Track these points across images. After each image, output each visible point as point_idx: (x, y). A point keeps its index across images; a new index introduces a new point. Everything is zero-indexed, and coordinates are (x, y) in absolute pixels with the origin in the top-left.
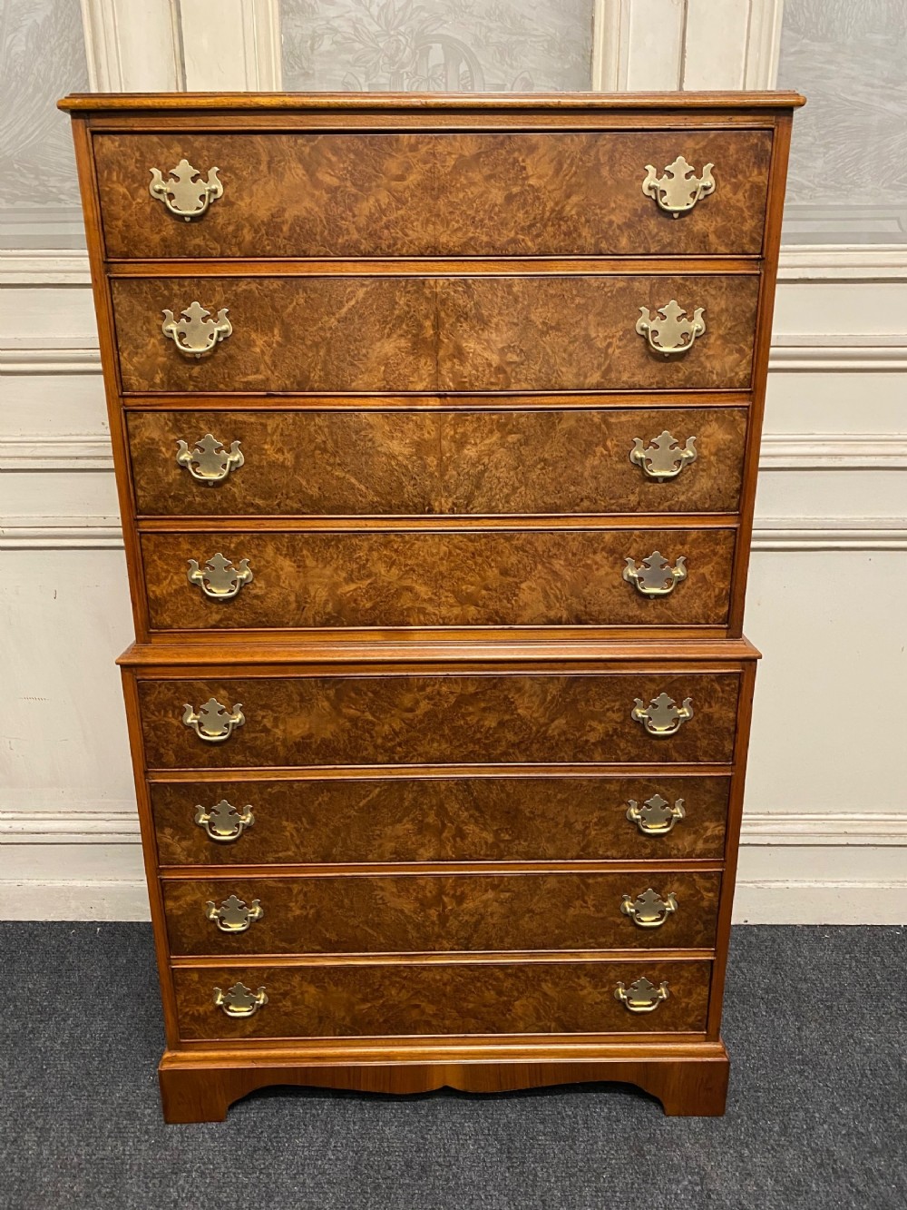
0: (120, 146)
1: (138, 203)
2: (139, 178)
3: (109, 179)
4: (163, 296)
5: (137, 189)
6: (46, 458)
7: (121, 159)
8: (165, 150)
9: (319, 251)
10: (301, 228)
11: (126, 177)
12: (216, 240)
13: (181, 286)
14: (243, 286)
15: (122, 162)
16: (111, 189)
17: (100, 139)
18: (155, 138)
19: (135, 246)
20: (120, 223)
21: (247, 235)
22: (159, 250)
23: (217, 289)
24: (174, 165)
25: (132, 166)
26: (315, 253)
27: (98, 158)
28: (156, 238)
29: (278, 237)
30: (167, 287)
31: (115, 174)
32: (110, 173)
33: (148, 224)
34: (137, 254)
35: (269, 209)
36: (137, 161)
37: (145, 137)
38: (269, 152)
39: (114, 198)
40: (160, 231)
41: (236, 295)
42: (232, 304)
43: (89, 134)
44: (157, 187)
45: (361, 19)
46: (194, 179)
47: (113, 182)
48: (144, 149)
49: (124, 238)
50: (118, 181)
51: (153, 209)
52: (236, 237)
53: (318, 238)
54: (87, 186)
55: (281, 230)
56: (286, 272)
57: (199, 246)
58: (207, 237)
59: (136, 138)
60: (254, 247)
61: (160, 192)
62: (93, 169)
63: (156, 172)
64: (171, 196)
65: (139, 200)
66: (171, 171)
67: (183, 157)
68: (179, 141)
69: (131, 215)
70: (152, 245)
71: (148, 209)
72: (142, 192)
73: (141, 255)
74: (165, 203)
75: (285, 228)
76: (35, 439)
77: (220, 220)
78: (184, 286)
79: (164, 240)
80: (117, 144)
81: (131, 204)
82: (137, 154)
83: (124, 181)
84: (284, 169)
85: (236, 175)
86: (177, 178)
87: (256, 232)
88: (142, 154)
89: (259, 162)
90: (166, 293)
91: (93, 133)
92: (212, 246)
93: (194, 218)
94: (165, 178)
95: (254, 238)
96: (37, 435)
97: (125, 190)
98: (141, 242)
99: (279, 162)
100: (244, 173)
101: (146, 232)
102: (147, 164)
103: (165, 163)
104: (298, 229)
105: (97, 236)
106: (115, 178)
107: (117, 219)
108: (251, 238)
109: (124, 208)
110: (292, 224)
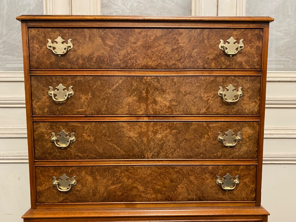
0: (37, 32)
1: (43, 51)
2: (44, 42)
3: (33, 42)
4: (49, 82)
5: (43, 46)
6: (20, 134)
7: (38, 36)
8: (53, 33)
9: (106, 67)
10: (100, 59)
11: (39, 42)
12: (70, 63)
13: (56, 78)
14: (78, 78)
15: (38, 37)
16: (33, 46)
17: (31, 29)
18: (50, 30)
19: (41, 65)
20: (36, 57)
22: (49, 66)
23: (69, 79)
24: (56, 38)
25: (41, 38)
26: (104, 68)
27: (29, 36)
28: (48, 62)
29: (92, 62)
30: (51, 79)
32: (33, 41)
33: (46, 57)
34: (41, 67)
35: (89, 53)
36: (43, 37)
37: (46, 29)
38: (89, 34)
39: (34, 49)
40: (50, 60)
41: (75, 81)
42: (74, 85)
43: (27, 28)
44: (49, 45)
45: (124, 9)
46: (63, 43)
47: (34, 43)
48: (46, 33)
49: (36, 62)
50: (36, 43)
51: (48, 53)
52: (77, 62)
53: (106, 62)
54: (25, 45)
55: (93, 60)
56: (94, 74)
57: (63, 65)
58: (66, 62)
59: (43, 29)
60: (83, 65)
61: (50, 47)
62: (28, 39)
63: (50, 40)
64: (54, 48)
65: (43, 50)
66: (55, 40)
67: (59, 36)
68: (58, 30)
69: (40, 55)
70: (47, 64)
71: (46, 53)
72: (44, 47)
73: (42, 68)
74: (52, 51)
75: (94, 59)
76: (17, 128)
77: (71, 56)
78: (57, 78)
79: (51, 63)
80: (36, 31)
81: (40, 51)
82: (43, 35)
83: (38, 43)
84: (95, 40)
85: (77, 41)
86: (57, 42)
87: (84, 60)
88: (45, 35)
89: (86, 37)
90: (51, 81)
91: (28, 28)
92: (68, 65)
93: (62, 55)
94: (53, 42)
95: (83, 62)
96: (18, 127)
97: (38, 46)
98: (43, 63)
99: (93, 37)
100: (80, 41)
101: (45, 60)
102: (46, 38)
103: (53, 38)
104: (99, 59)
105: (27, 61)
106: (35, 42)
107: (35, 56)
108: (82, 62)
109: (38, 52)
110: (97, 58)
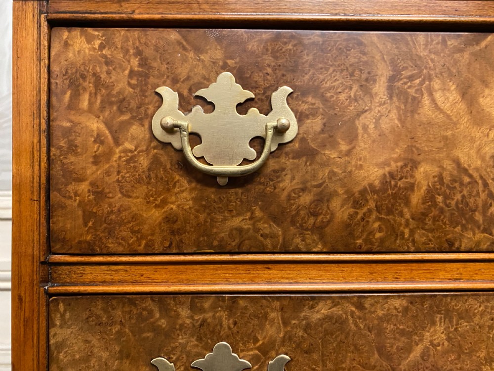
0: (102, 47)
1: (126, 151)
2: (133, 104)
3: (73, 106)
4: (155, 329)
5: (128, 123)
7: (102, 70)
8: (191, 55)
9: (478, 243)
10: (446, 197)
11: (107, 103)
12: (275, 218)
13: (193, 308)
14: (323, 310)
15: (104, 76)
16: (75, 124)
17: (65, 33)
18: (173, 35)
19: (110, 233)
20: (84, 187)
21: (340, 210)
22: (158, 239)
23: (273, 315)
24: (206, 81)
25: (121, 82)
26: (471, 245)
27: (55, 68)
28: (155, 215)
29: (401, 214)
30: (165, 310)
31: (86, 97)
32: (76, 95)
33: (142, 190)
34: (112, 246)
35: (386, 163)
36: (132, 73)
37: (153, 34)
38: (392, 62)
39: (79, 141)
40: (164, 202)
41: (307, 328)
42: (299, 346)
43: (44, 25)
44: (169, 121)
46: (243, 108)
47: (80, 112)
48: (149, 52)
49: (88, 216)
50: (90, 110)
51: (155, 161)
52: (315, 214)
53: (478, 217)
54: (27, 119)
55: (407, 202)
56: (412, 280)
57: (240, 230)
58: (258, 213)
59: (135, 33)
60: (351, 234)
61: (171, 130)
62: (44, 88)
63: (169, 95)
64: (195, 138)
65: (129, 146)
66: (201, 93)
67: (225, 68)
68: (219, 39)
69: (108, 173)
70: (146, 228)
71: (144, 162)
72: (136, 130)
73: (120, 249)
74: (181, 151)
75: (416, 198)
77: (287, 184)
78: (202, 310)
79: (170, 219)
80: (97, 43)
81: (110, 153)
82: (135, 62)
83: (102, 108)
84: (419, 91)
85: (325, 100)
86: (209, 106)
87: (357, 204)
88: (144, 63)
89: (371, 79)
90: (163, 323)
91: (54, 24)
92: (267, 231)
93: (236, 180)
94: (185, 106)
95: (351, 217)
97: (103, 127)
98: (122, 223)
99: (411, 78)
100: (342, 97)
101: (136, 204)
102: (152, 80)
103: (188, 78)
104: (440, 199)
105: (34, 211)
106: (85, 104)
107: (80, 180)
108: (346, 216)
109: (96, 160)
110: (429, 191)
